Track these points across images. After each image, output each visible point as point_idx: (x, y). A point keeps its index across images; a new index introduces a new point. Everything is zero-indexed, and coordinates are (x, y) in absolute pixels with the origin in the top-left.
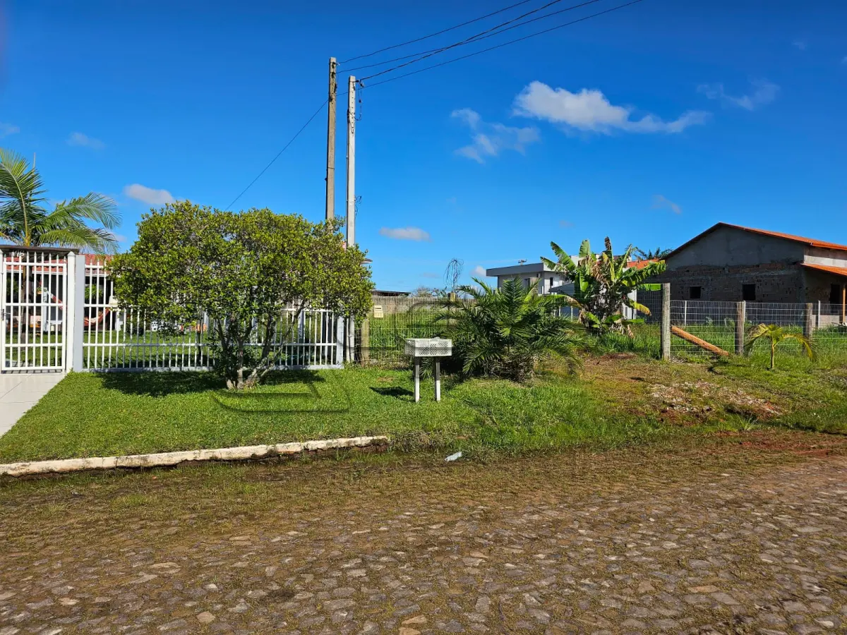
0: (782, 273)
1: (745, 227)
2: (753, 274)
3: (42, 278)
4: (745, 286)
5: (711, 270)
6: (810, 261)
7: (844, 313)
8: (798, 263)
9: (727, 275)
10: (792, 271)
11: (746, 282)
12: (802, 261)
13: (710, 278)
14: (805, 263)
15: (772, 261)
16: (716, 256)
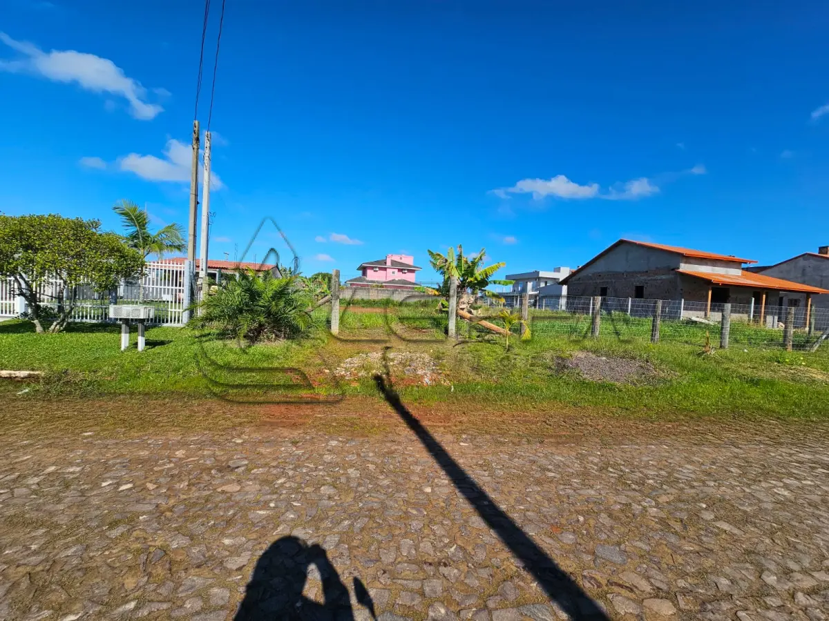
0: (664, 277)
1: (638, 242)
2: (642, 278)
3: (171, 272)
4: (637, 287)
5: (616, 275)
6: (685, 268)
7: (709, 310)
8: (674, 269)
9: (625, 279)
10: (671, 276)
11: (638, 284)
12: (678, 268)
13: (614, 281)
14: (681, 270)
15: (657, 268)
16: (619, 264)
